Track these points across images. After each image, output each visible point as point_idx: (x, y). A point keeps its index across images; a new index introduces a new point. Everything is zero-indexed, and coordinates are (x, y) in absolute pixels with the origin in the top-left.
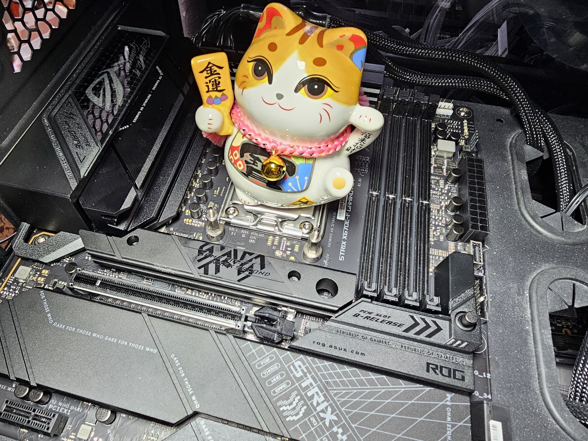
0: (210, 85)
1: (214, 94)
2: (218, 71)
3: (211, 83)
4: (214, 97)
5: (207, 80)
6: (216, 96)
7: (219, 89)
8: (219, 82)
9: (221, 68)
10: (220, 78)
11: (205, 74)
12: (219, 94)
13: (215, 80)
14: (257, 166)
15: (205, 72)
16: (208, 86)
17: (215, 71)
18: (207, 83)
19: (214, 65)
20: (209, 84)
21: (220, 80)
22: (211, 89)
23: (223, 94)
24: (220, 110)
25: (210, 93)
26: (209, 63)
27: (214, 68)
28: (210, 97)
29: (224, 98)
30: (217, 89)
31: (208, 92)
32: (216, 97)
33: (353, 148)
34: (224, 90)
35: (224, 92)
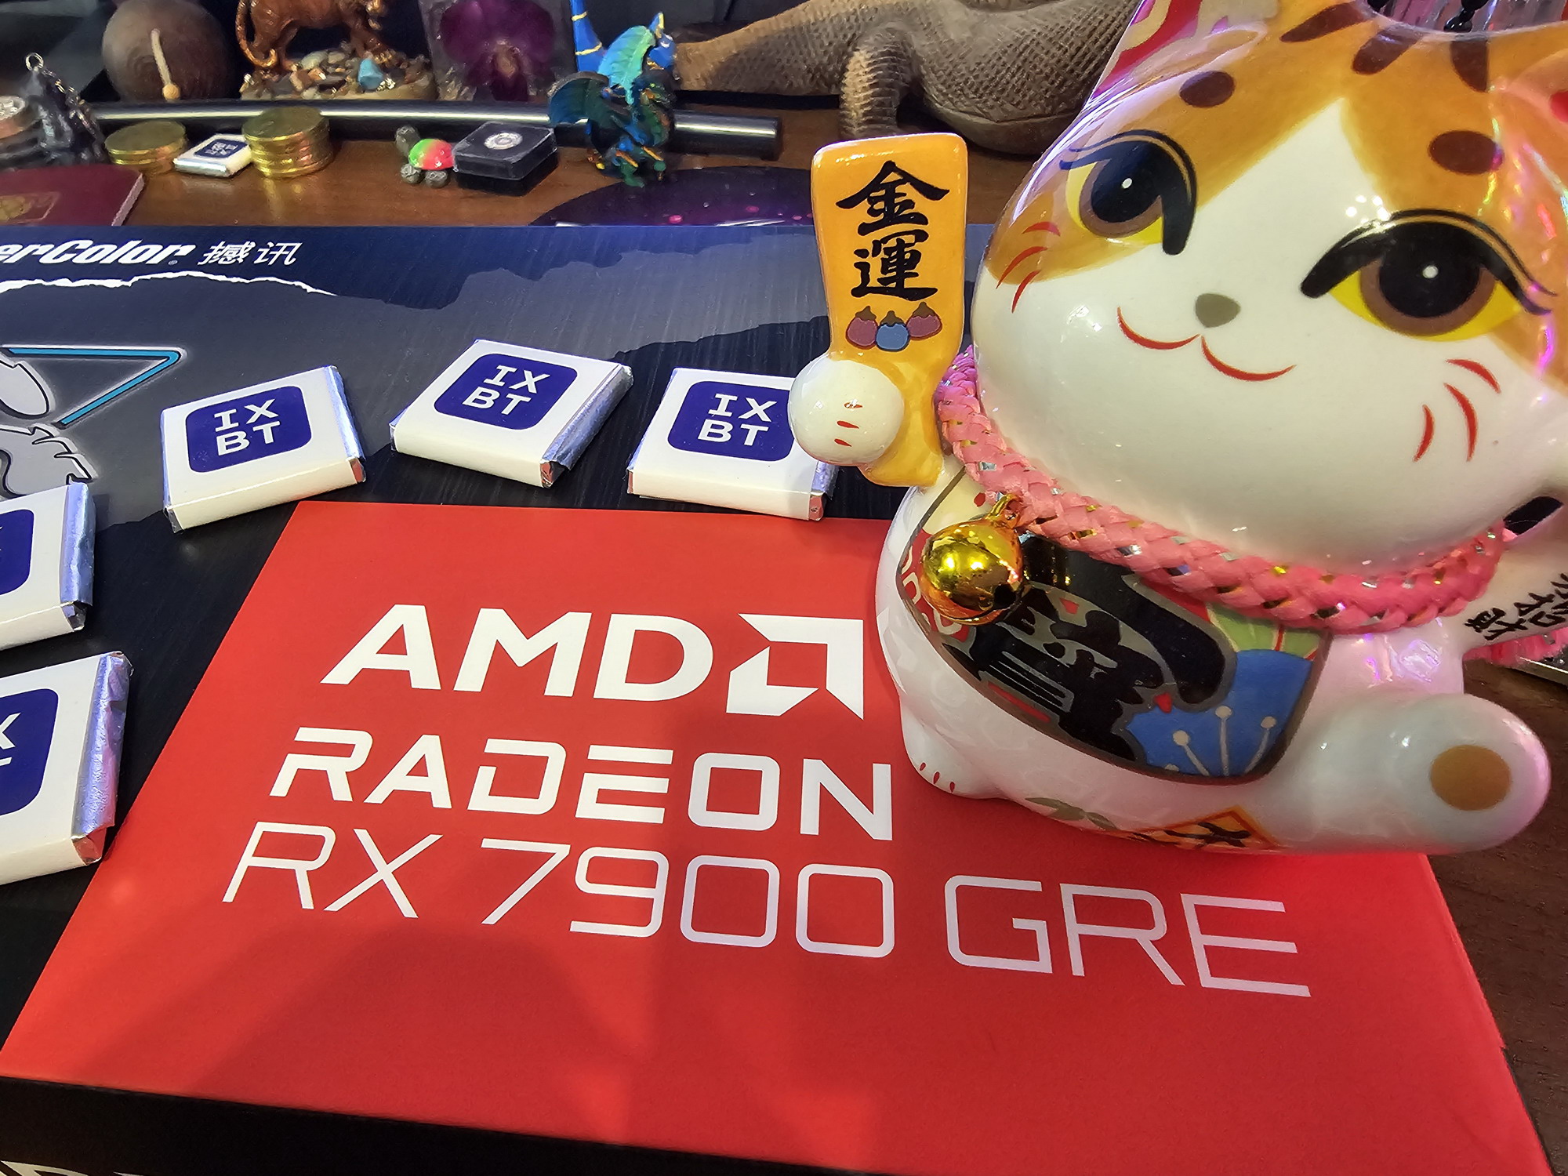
0: (875, 264)
1: (882, 305)
2: (922, 205)
3: (882, 254)
4: (880, 317)
5: (867, 242)
6: (891, 313)
7: (909, 283)
8: (916, 256)
9: (933, 193)
10: (921, 236)
11: (861, 213)
12: (904, 308)
13: (900, 242)
14: (1030, 631)
15: (865, 205)
16: (864, 268)
17: (910, 204)
18: (862, 253)
19: (907, 178)
20: (869, 259)
21: (918, 246)
22: (873, 282)
23: (925, 312)
24: (896, 377)
25: (870, 299)
26: (889, 167)
27: (908, 191)
28: (866, 314)
29: (926, 325)
30: (900, 284)
31: (858, 292)
32: (891, 319)
33: (1512, 617)
34: (930, 291)
35: (929, 301)
